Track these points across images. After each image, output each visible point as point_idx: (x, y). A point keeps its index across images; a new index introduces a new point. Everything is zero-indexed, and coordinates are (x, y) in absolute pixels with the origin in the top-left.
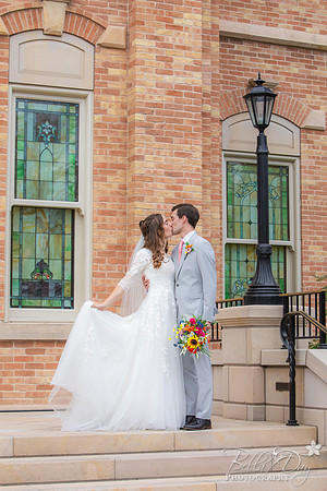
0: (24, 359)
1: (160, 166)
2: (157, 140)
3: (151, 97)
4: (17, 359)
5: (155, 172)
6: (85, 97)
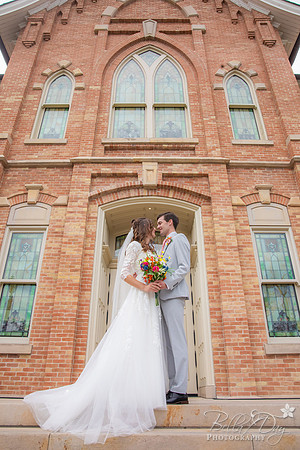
0: (283, 366)
4: (280, 365)
6: (287, 230)
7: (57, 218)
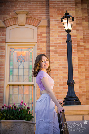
1: (60, 65)
2: (59, 55)
3: (56, 41)
5: (58, 67)
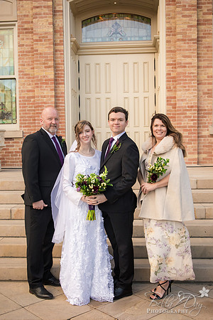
7: (24, 13)
